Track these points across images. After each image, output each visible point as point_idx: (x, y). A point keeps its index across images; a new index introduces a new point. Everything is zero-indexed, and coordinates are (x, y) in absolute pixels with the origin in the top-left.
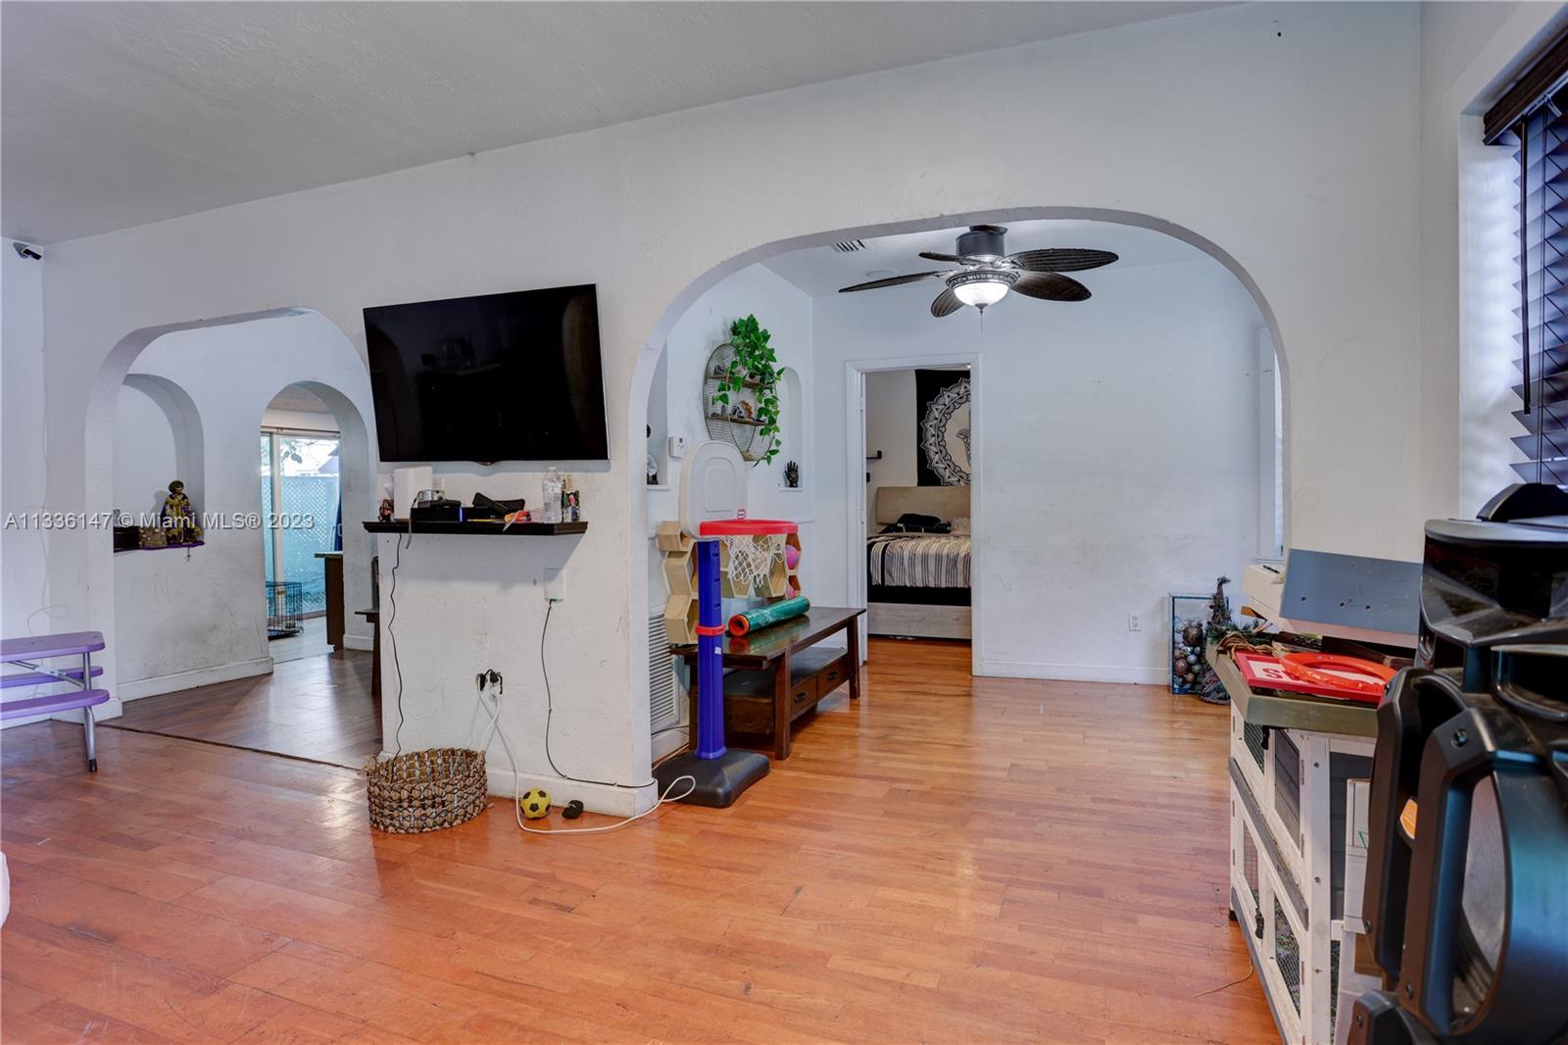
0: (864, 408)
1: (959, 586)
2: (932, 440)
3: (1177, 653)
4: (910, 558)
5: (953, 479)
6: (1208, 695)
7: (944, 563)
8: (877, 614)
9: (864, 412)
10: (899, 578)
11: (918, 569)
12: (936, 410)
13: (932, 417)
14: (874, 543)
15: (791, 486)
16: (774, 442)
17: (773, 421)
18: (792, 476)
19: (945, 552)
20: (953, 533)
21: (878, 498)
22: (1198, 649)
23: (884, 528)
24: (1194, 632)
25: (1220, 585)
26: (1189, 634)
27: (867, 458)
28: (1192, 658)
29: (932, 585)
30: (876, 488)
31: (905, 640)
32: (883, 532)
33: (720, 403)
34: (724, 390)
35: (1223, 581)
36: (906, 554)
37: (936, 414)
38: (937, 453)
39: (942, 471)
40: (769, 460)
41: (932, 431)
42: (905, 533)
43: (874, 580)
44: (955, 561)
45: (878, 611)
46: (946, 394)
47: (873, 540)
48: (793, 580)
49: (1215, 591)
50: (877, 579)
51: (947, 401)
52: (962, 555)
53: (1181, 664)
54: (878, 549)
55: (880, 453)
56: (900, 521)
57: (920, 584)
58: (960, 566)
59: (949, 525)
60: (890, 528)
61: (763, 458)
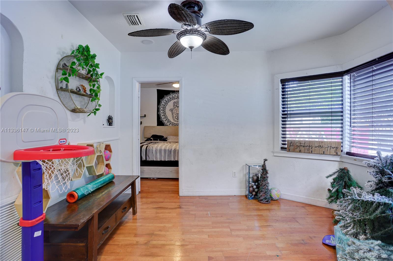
0: (140, 96)
1: (172, 160)
2: (162, 112)
3: (250, 185)
4: (155, 151)
5: (168, 124)
6: (262, 200)
7: (167, 152)
8: (144, 170)
9: (140, 98)
10: (152, 158)
11: (158, 154)
12: (163, 102)
13: (162, 104)
14: (143, 145)
15: (110, 125)
16: (98, 105)
17: (96, 95)
18: (110, 121)
19: (167, 148)
20: (168, 141)
21: (144, 130)
22: (257, 183)
23: (146, 139)
24: (255, 178)
25: (264, 162)
26: (254, 179)
27: (140, 117)
28: (255, 187)
29: (163, 160)
30: (144, 126)
31: (153, 179)
32: (146, 141)
33: (65, 83)
34: (66, 75)
35: (266, 160)
36: (154, 149)
37: (163, 103)
38: (163, 116)
39: (164, 121)
40: (95, 113)
41: (162, 109)
42: (153, 141)
43: (143, 158)
44: (171, 151)
45: (144, 169)
46: (166, 97)
47: (143, 144)
48: (108, 166)
49: (263, 164)
50: (144, 158)
51: (166, 99)
52: (173, 149)
53: (251, 189)
54: (144, 148)
55: (145, 115)
56: (151, 137)
57: (159, 160)
58: (172, 153)
59: (167, 138)
60: (148, 139)
61: (92, 113)
